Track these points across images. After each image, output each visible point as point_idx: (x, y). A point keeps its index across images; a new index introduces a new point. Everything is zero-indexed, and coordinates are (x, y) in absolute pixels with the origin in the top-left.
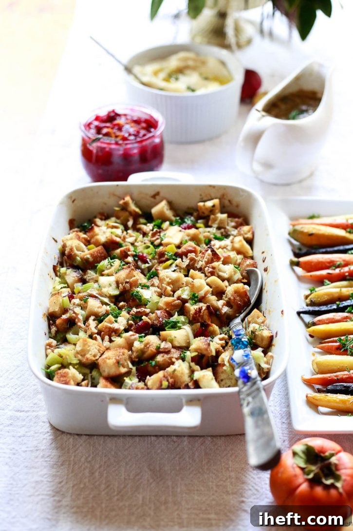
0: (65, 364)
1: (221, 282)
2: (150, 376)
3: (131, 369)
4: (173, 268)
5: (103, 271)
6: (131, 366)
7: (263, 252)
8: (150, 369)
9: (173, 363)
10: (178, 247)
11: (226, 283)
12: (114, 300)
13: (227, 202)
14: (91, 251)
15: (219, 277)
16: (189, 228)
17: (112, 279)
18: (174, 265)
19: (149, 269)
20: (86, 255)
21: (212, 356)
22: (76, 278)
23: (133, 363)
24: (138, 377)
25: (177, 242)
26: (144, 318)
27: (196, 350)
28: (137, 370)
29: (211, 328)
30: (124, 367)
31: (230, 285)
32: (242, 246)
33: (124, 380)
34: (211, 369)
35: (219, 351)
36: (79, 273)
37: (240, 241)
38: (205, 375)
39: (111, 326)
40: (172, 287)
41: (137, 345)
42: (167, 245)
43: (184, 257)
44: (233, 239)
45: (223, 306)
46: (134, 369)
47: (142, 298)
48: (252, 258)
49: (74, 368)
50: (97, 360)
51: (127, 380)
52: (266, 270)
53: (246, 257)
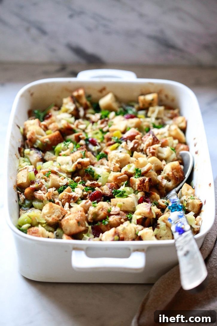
0: (34, 223)
1: (160, 162)
2: (103, 233)
3: (88, 228)
4: (120, 149)
5: (60, 152)
6: (87, 225)
7: (195, 139)
8: (103, 227)
9: (122, 223)
10: (124, 133)
11: (164, 162)
12: (70, 176)
13: (163, 97)
14: (50, 136)
15: (158, 157)
16: (132, 117)
17: (69, 159)
18: (120, 148)
19: (99, 151)
20: (45, 138)
21: (153, 218)
22: (38, 158)
23: (89, 223)
24: (93, 233)
25: (122, 129)
26: (97, 188)
27: (140, 214)
28: (92, 228)
29: (153, 196)
30: (82, 226)
31: (167, 164)
32: (178, 133)
33: (83, 236)
34: (151, 227)
35: (158, 214)
36: (40, 154)
37: (176, 129)
38: (147, 232)
39: (70, 194)
40: (120, 164)
41: (92, 210)
42: (113, 131)
43: (128, 141)
44: (170, 127)
45: (162, 179)
46: (90, 227)
47: (95, 174)
48: (185, 143)
49: (42, 226)
50: (60, 220)
51: (85, 236)
52: (196, 153)
53: (181, 142)
